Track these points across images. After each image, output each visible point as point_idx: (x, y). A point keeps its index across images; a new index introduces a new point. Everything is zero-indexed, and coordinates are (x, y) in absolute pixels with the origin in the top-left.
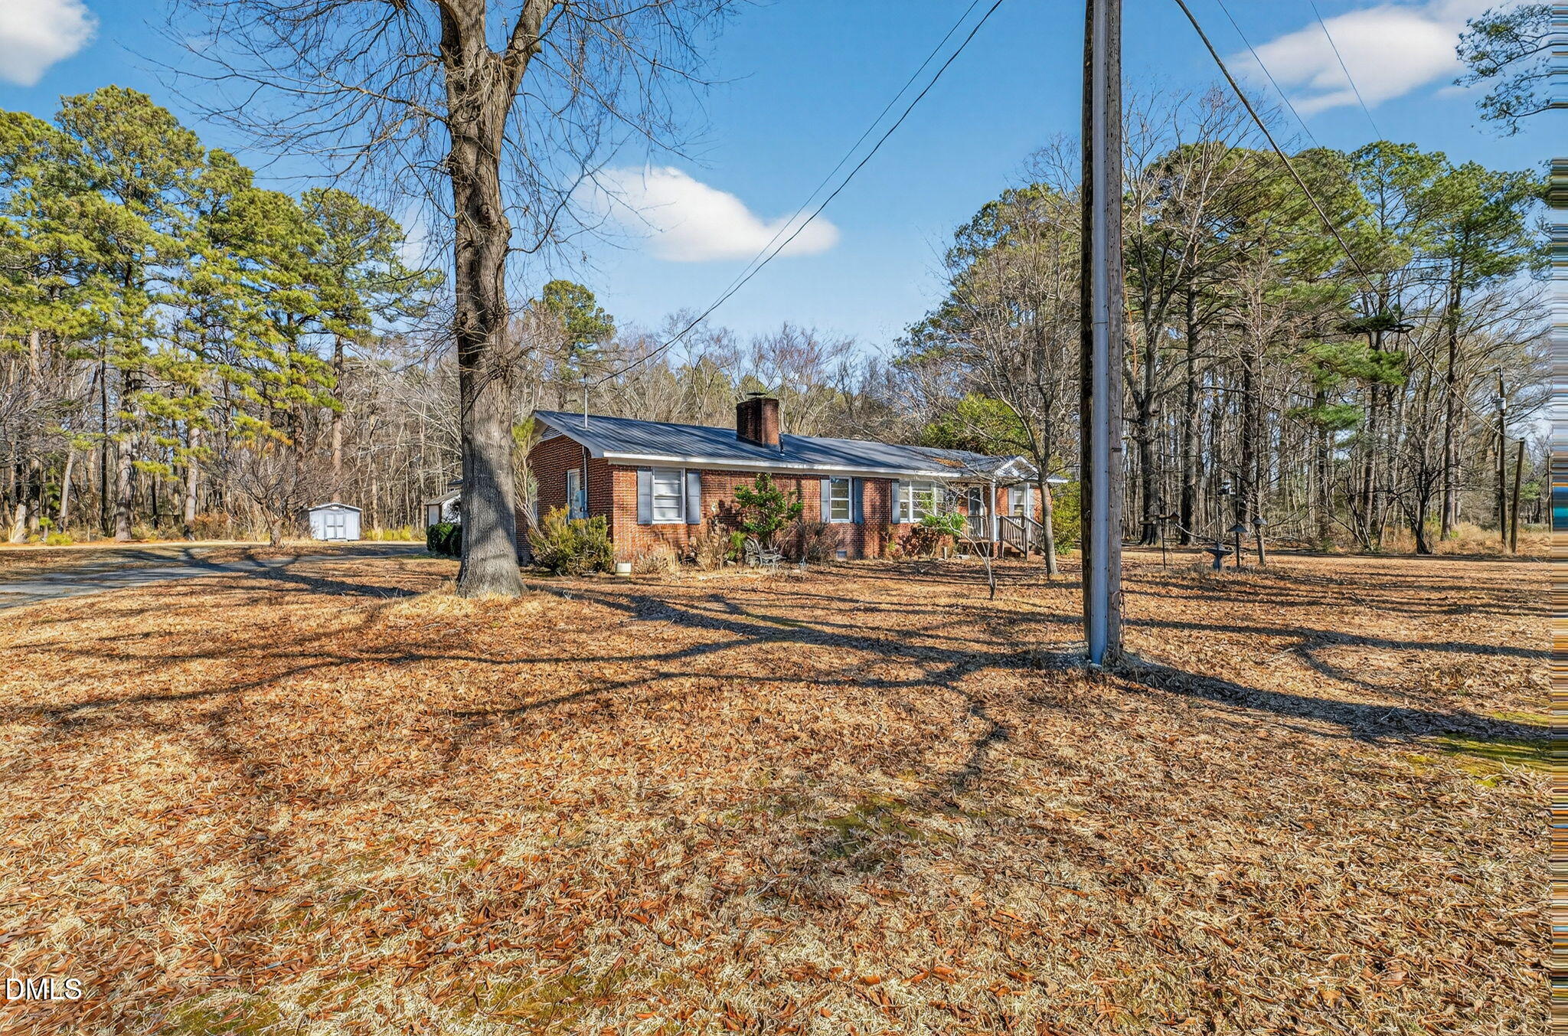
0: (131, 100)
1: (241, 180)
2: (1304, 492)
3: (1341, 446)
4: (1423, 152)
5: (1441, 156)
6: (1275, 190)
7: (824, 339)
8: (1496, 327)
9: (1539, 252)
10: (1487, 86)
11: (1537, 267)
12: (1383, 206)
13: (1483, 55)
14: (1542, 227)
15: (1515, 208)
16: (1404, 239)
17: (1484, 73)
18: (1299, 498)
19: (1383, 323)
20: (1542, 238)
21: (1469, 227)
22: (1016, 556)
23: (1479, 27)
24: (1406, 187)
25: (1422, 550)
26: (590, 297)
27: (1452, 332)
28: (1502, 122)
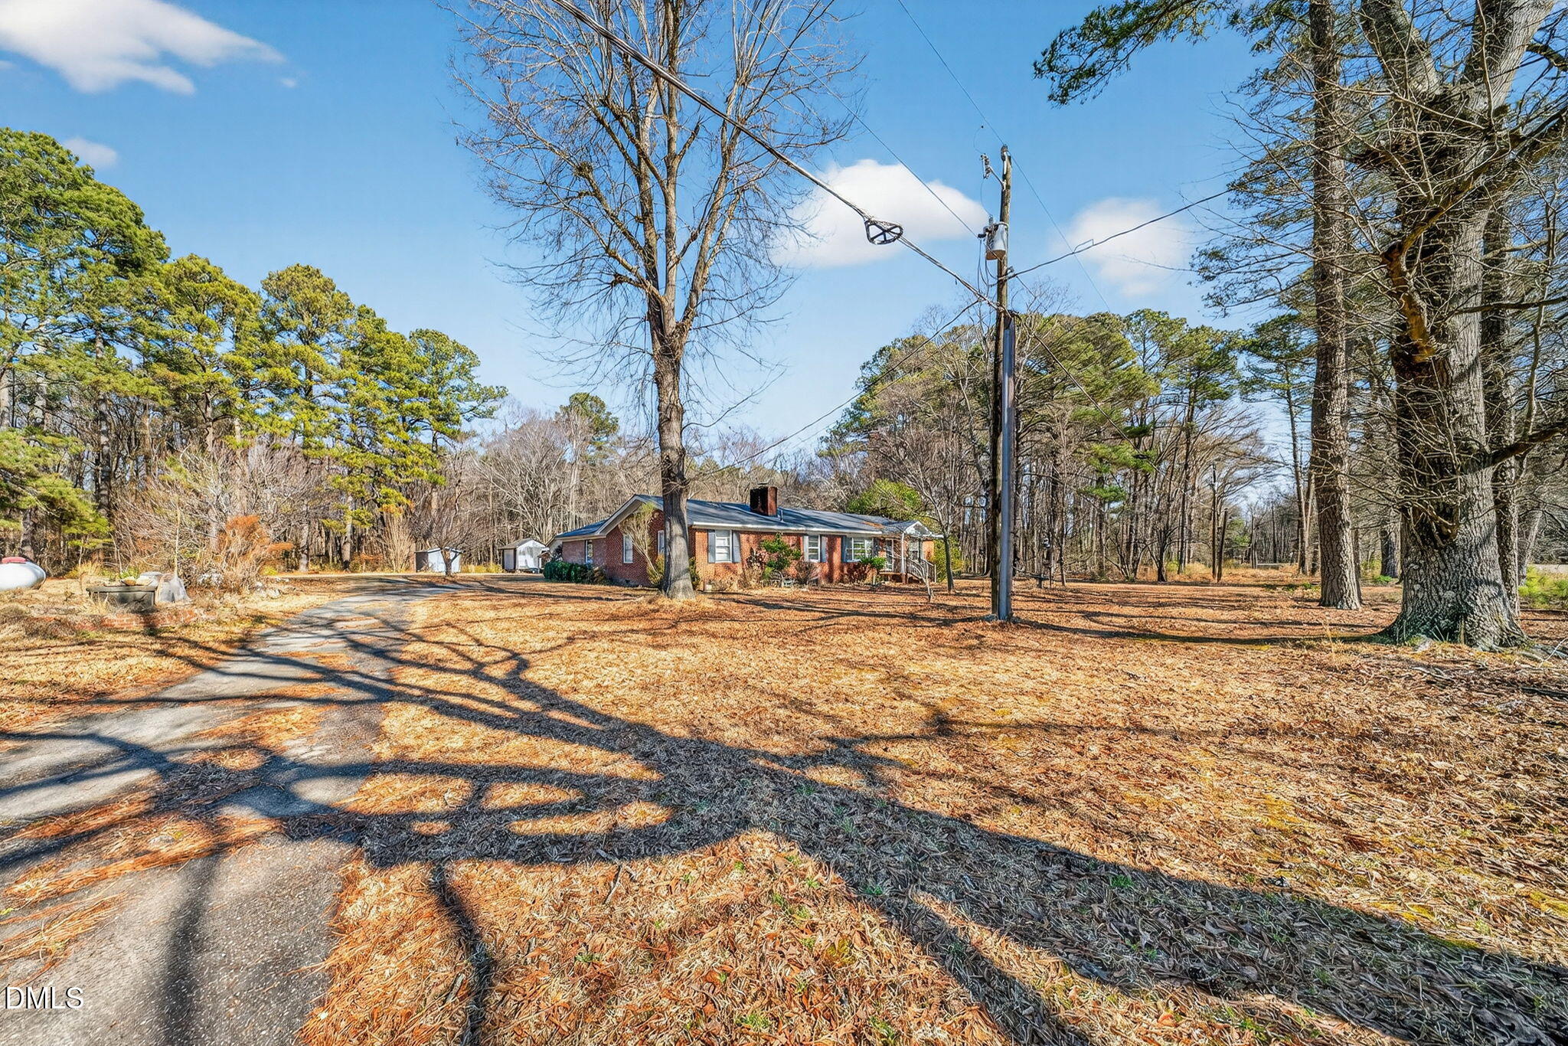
0: (310, 273)
1: (379, 325)
2: (1090, 540)
3: (1114, 512)
4: (1172, 317)
5: (1183, 321)
6: (1073, 347)
7: (767, 436)
8: (1219, 431)
9: (1246, 383)
10: (1208, 287)
11: (1244, 394)
12: (1145, 351)
13: (1205, 268)
14: (1249, 368)
15: (1231, 354)
16: (1158, 375)
17: (1208, 278)
18: (1086, 545)
19: (1143, 431)
20: (1248, 375)
21: (1199, 367)
22: (917, 582)
23: (1204, 253)
24: (1161, 342)
25: (1161, 579)
26: (603, 405)
27: (1188, 437)
28: (1219, 309)
